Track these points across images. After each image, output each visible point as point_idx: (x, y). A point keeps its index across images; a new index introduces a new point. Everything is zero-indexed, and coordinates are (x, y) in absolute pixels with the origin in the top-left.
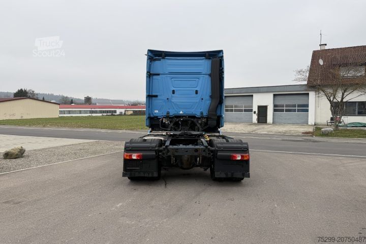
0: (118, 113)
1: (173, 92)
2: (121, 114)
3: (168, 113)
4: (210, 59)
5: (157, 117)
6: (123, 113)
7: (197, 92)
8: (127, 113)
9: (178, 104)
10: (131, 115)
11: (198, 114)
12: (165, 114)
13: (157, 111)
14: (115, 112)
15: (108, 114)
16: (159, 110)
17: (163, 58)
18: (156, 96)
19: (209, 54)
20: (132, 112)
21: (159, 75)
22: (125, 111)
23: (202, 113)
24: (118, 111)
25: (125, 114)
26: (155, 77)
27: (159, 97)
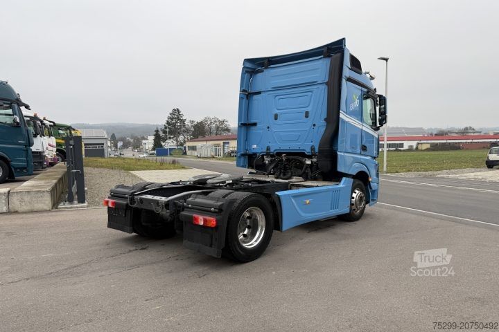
0: (406, 147)
1: (276, 117)
2: (410, 149)
3: (268, 149)
4: (329, 56)
5: (255, 154)
6: (414, 147)
7: (307, 115)
8: (420, 147)
9: (282, 134)
10: (427, 150)
11: (308, 151)
12: (265, 150)
13: (255, 146)
14: (402, 145)
15: (391, 149)
16: (257, 144)
17: (267, 68)
18: (255, 124)
19: (328, 49)
20: (428, 146)
21: (259, 93)
22: (418, 144)
23: (313, 148)
24: (406, 145)
25: (417, 148)
26: (255, 97)
27: (258, 125)
